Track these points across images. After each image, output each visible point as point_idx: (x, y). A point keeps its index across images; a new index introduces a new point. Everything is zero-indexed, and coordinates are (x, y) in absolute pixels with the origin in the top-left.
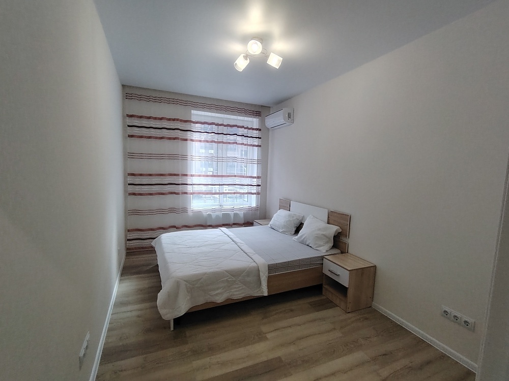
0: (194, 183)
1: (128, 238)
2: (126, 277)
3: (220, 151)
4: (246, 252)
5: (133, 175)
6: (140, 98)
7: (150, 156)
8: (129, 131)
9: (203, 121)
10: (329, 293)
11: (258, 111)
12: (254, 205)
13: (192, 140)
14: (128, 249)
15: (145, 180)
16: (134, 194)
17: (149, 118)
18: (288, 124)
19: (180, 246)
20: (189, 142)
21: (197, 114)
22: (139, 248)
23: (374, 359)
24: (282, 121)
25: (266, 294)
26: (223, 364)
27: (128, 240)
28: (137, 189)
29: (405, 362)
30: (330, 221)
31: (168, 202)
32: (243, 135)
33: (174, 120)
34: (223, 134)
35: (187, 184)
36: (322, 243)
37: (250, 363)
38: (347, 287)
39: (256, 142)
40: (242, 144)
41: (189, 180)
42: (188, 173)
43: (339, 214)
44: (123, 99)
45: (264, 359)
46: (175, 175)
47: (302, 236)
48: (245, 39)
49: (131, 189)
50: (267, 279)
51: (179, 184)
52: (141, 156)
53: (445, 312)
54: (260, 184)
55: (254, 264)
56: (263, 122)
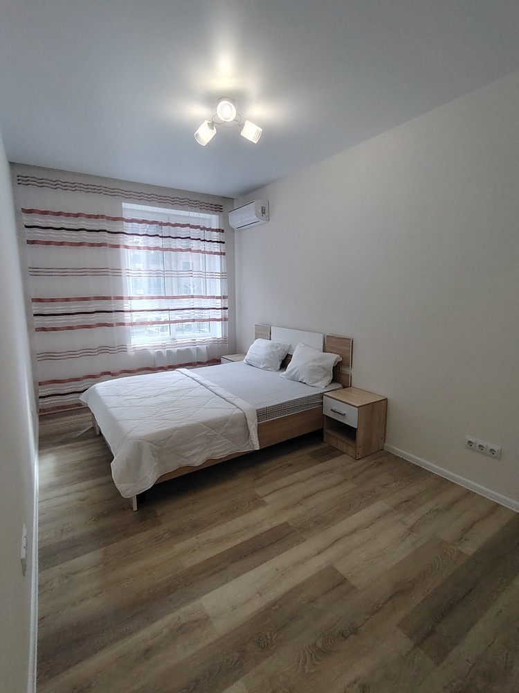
0: (133, 309)
1: (40, 394)
2: (47, 450)
3: (167, 262)
4: (224, 396)
5: (40, 300)
6: (41, 183)
7: (64, 272)
8: (27, 234)
9: (140, 218)
10: (332, 438)
11: (219, 204)
12: (219, 335)
13: (127, 247)
14: (40, 411)
15: (60, 308)
16: (44, 329)
17: (59, 214)
18: (261, 222)
19: (128, 397)
20: (122, 249)
21: (130, 209)
22: (58, 408)
23: (397, 508)
24: (254, 218)
25: (257, 448)
26: (217, 541)
27: (40, 397)
28: (48, 322)
29: (430, 505)
30: (327, 349)
31: (97, 337)
32: (200, 239)
33: (97, 217)
34: (170, 237)
35: (123, 311)
36: (319, 377)
37: (249, 535)
38: (356, 427)
39: (216, 248)
40: (199, 251)
41: (127, 305)
42: (124, 296)
43: (338, 338)
44: (13, 185)
45: (267, 527)
46: (104, 298)
47: (291, 371)
48: (213, 99)
49: (39, 322)
50: (256, 429)
51: (111, 312)
52: (50, 272)
53: (470, 442)
54: (227, 306)
55: (238, 411)
56: (225, 220)
